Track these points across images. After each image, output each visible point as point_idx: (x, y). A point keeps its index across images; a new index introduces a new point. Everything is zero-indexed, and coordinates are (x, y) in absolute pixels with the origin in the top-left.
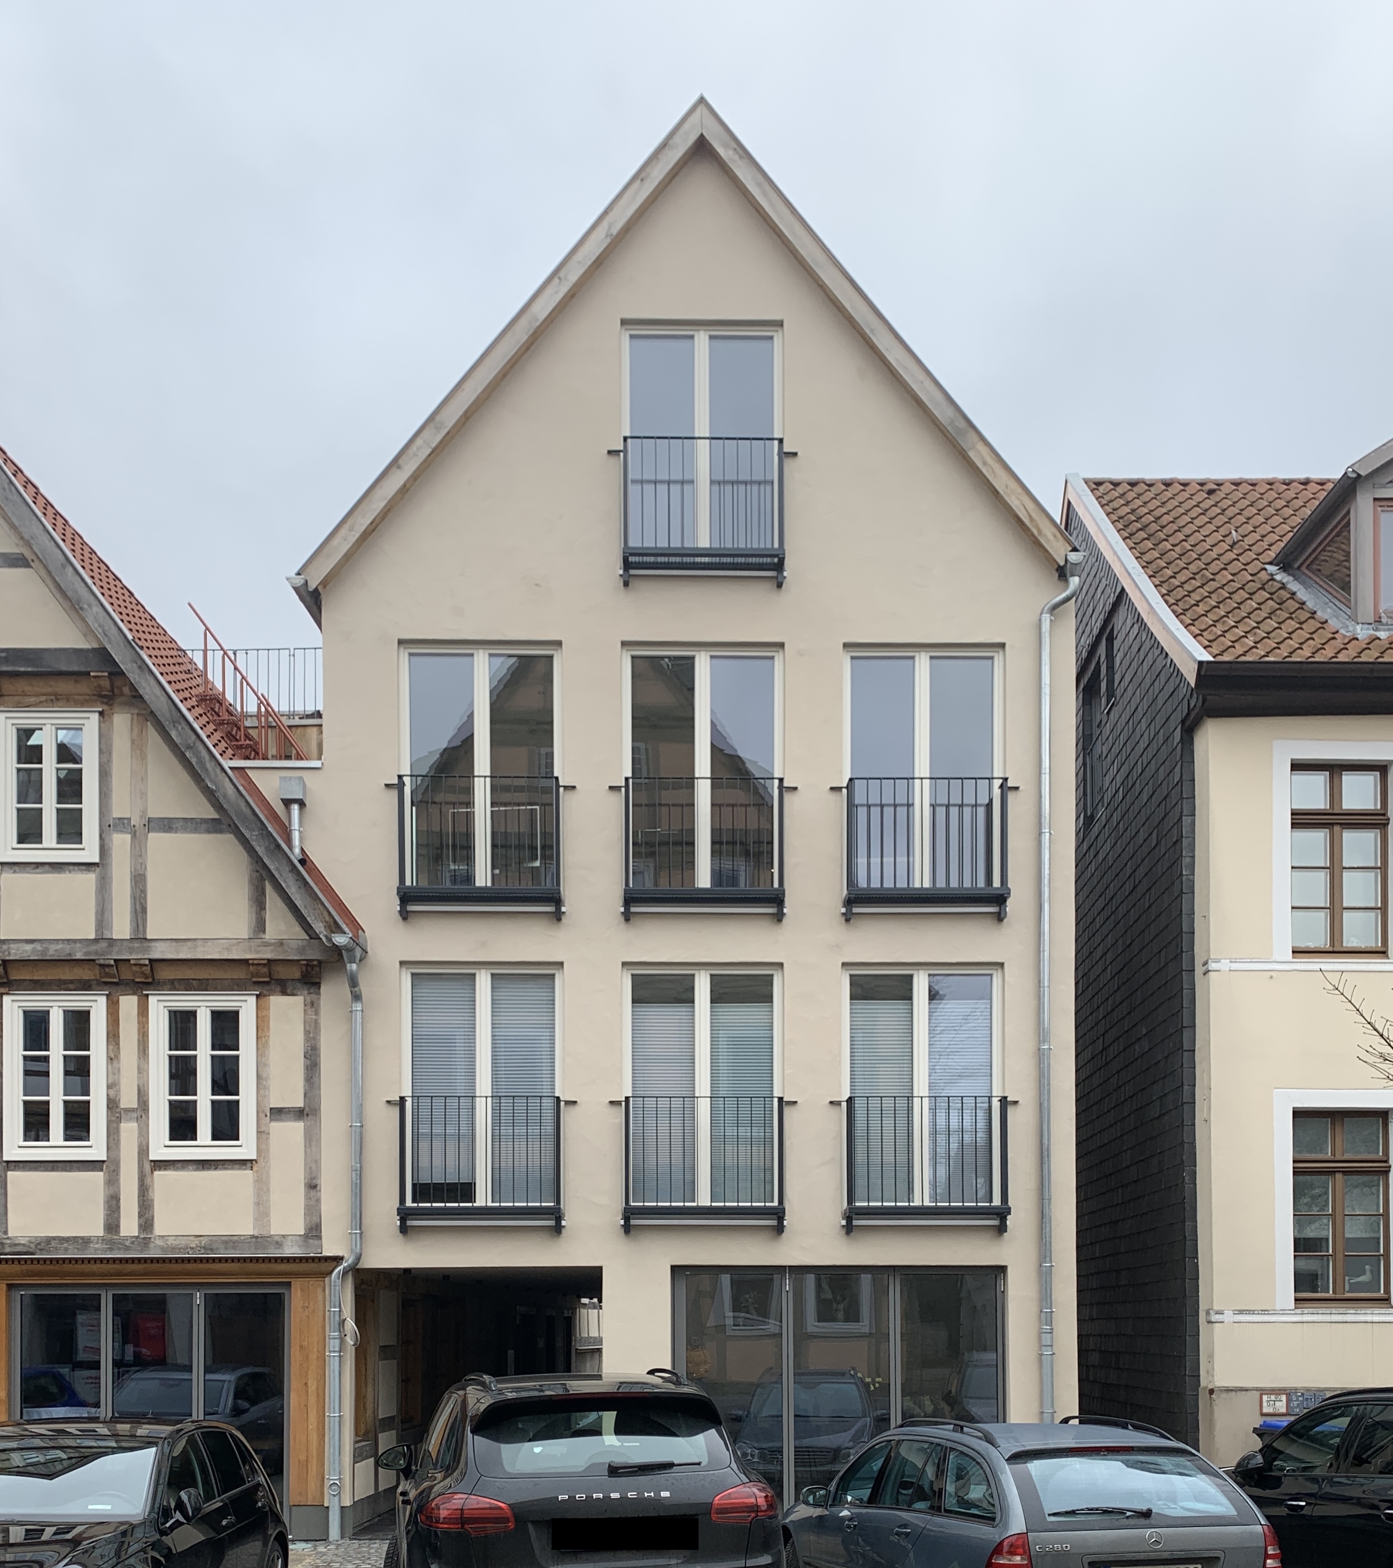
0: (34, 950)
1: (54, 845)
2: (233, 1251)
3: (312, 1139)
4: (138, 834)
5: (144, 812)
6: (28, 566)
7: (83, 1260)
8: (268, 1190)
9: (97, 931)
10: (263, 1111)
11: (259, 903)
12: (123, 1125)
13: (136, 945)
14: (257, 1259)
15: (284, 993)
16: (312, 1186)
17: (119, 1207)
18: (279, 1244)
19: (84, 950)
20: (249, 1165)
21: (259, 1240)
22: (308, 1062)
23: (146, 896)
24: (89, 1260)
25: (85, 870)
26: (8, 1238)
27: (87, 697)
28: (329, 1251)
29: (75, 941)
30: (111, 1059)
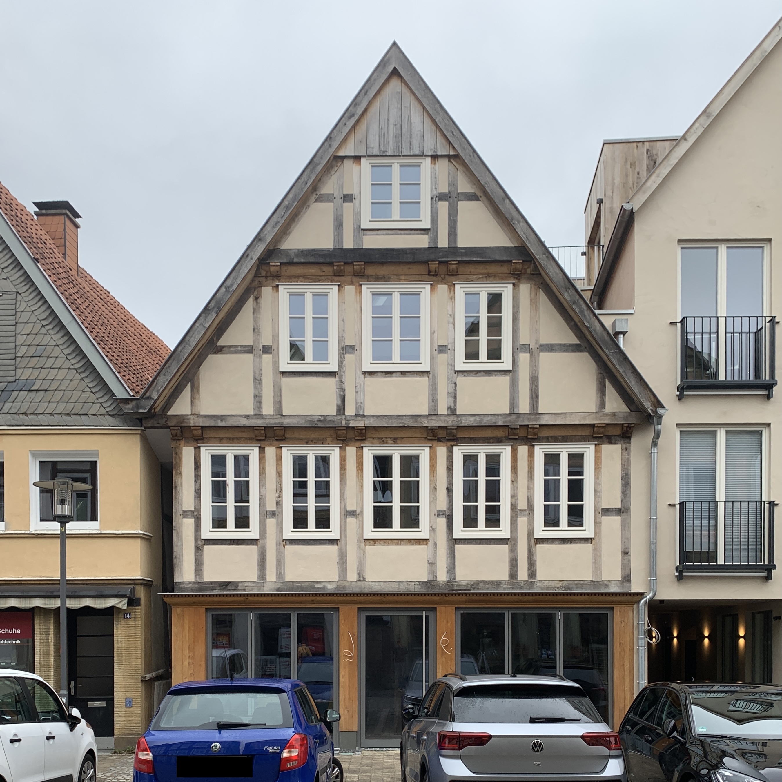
0: (475, 421)
1: (486, 360)
2: (581, 589)
3: (625, 526)
4: (534, 353)
5: (537, 341)
6: (478, 200)
7: (497, 594)
8: (600, 555)
9: (510, 409)
10: (598, 510)
11: (602, 391)
12: (519, 519)
13: (533, 417)
14: (595, 594)
15: (610, 443)
16: (625, 553)
17: (517, 565)
18: (607, 586)
19: (503, 420)
20: (590, 541)
21: (595, 583)
22: (624, 482)
23: (538, 389)
24: (501, 594)
25: (504, 374)
26: (456, 582)
27: (506, 275)
28: (635, 589)
29: (498, 415)
30: (513, 482)
